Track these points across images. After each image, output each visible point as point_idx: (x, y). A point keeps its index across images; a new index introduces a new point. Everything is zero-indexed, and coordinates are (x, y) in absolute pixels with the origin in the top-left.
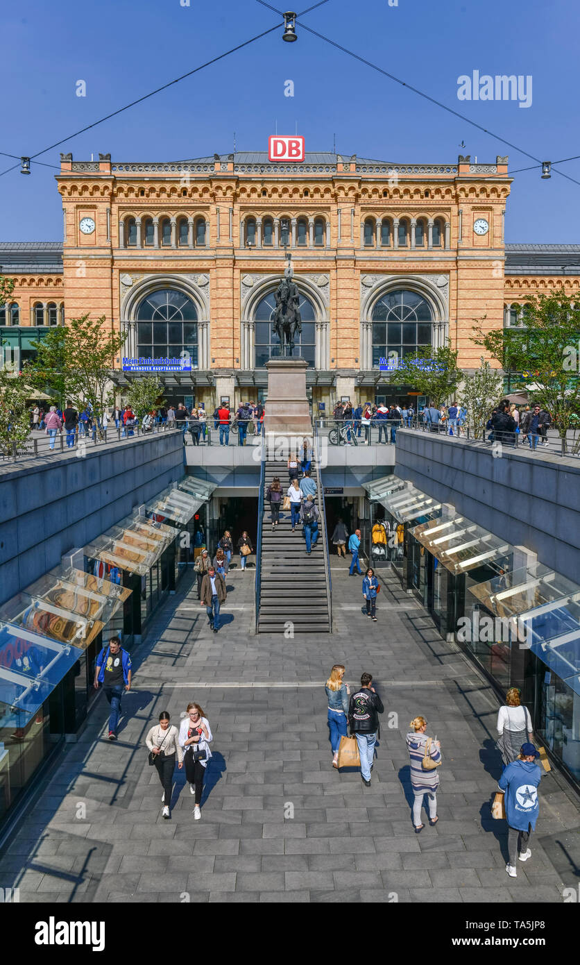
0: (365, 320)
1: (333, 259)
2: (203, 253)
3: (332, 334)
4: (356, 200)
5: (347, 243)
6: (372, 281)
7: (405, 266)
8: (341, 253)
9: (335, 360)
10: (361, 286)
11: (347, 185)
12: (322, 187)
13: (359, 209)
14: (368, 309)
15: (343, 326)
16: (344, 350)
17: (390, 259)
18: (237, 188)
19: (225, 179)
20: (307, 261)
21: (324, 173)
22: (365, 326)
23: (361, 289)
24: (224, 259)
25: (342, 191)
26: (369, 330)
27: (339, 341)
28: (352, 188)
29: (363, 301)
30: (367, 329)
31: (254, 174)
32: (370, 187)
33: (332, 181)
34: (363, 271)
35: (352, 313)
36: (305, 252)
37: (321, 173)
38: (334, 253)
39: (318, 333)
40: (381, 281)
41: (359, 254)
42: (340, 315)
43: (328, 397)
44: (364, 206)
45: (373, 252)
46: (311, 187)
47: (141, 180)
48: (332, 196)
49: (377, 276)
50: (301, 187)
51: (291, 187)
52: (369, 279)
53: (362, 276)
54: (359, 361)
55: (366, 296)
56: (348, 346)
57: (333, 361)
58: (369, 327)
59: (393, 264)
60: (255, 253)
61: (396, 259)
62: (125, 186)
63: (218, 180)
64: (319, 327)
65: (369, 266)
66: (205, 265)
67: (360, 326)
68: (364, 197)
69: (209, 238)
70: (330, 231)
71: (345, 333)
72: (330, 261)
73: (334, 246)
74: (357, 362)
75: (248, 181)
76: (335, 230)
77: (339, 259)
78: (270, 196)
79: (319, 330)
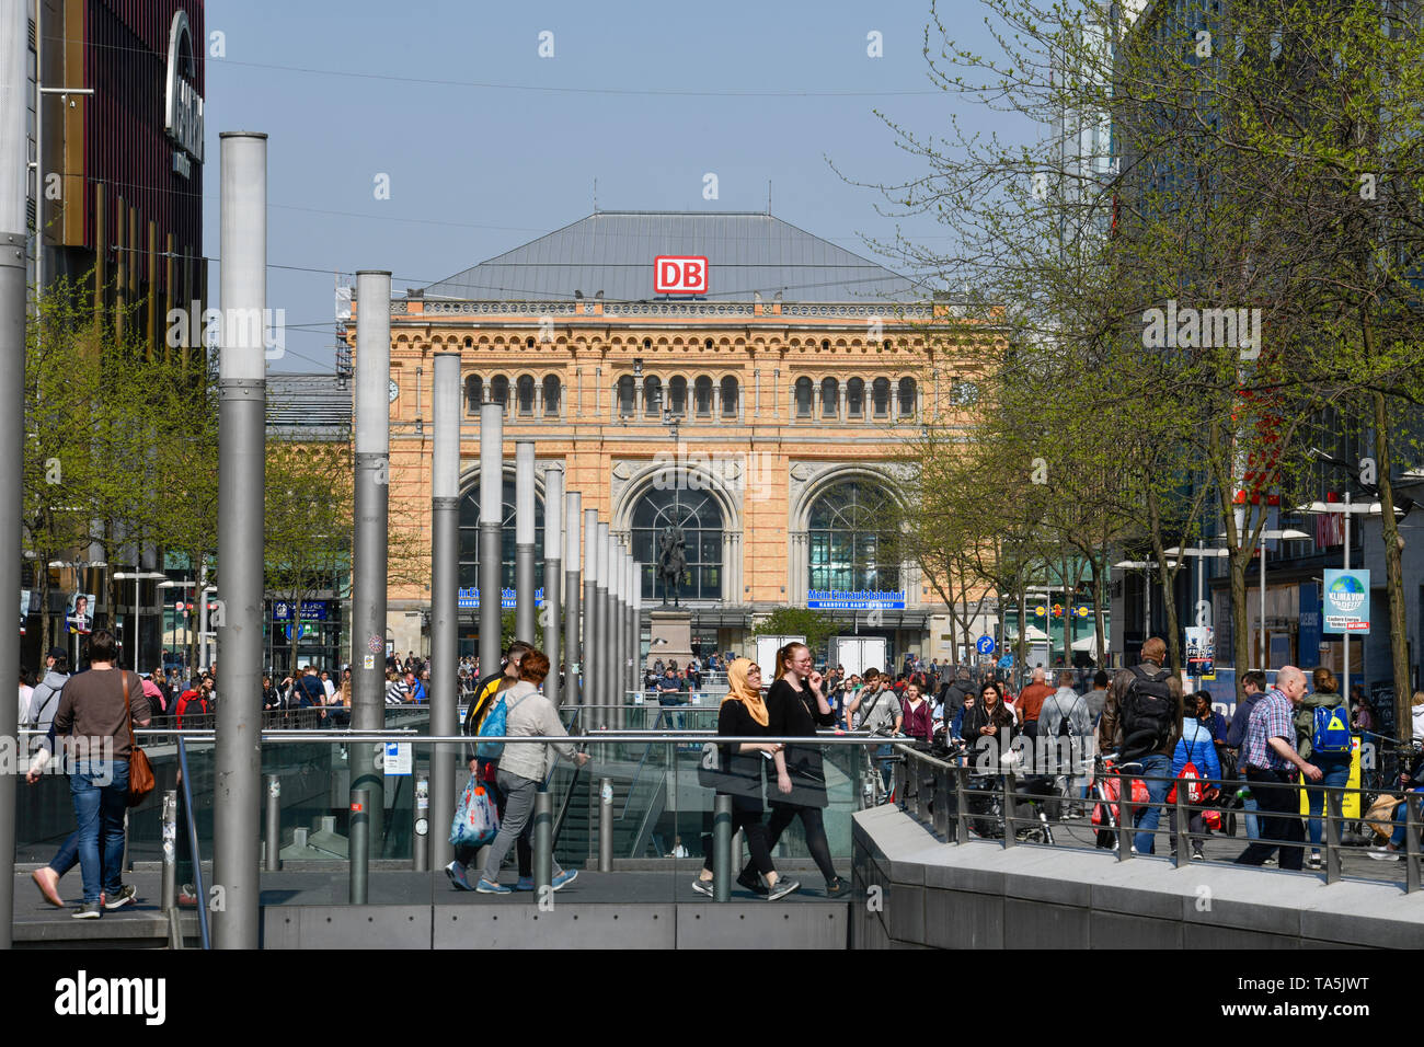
0: (797, 530)
1: (748, 440)
2: (556, 431)
3: (745, 550)
4: (782, 356)
5: (768, 417)
6: (806, 472)
7: (855, 451)
8: (760, 432)
9: (751, 589)
10: (791, 479)
11: (768, 336)
12: (732, 336)
13: (788, 368)
14: (802, 512)
15: (762, 539)
16: (764, 575)
17: (833, 441)
18: (608, 338)
19: (591, 328)
20: (709, 442)
21: (736, 316)
22: (796, 539)
23: (790, 484)
24: (587, 441)
25: (761, 344)
26: (803, 543)
27: (757, 561)
28: (775, 340)
29: (793, 502)
30: (800, 543)
31: (632, 318)
32: (803, 337)
33: (747, 330)
34: (792, 458)
35: (777, 520)
36: (707, 429)
37: (731, 316)
38: (749, 432)
39: (726, 548)
40: (820, 472)
41: (785, 433)
42: (757, 524)
43: (740, 645)
44: (795, 363)
45: (807, 430)
46: (717, 337)
47: (468, 326)
48: (747, 349)
49: (815, 465)
50: (702, 337)
51: (686, 336)
52: (802, 468)
53: (791, 464)
54: (788, 590)
55: (797, 494)
56: (769, 569)
57: (747, 591)
58: (803, 539)
59: (837, 447)
60: (632, 432)
61: (842, 441)
62: (445, 335)
63: (581, 328)
64: (728, 538)
65: (801, 450)
66: (559, 448)
67: (789, 538)
68: (794, 351)
69: (565, 408)
70: (744, 399)
71: (765, 549)
72: (744, 443)
73: (750, 421)
74: (783, 591)
75: (624, 328)
76: (751, 398)
77: (755, 442)
78: (655, 349)
79: (728, 543)
